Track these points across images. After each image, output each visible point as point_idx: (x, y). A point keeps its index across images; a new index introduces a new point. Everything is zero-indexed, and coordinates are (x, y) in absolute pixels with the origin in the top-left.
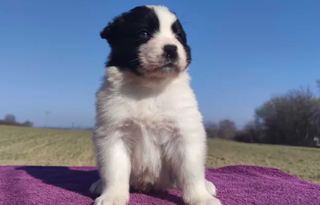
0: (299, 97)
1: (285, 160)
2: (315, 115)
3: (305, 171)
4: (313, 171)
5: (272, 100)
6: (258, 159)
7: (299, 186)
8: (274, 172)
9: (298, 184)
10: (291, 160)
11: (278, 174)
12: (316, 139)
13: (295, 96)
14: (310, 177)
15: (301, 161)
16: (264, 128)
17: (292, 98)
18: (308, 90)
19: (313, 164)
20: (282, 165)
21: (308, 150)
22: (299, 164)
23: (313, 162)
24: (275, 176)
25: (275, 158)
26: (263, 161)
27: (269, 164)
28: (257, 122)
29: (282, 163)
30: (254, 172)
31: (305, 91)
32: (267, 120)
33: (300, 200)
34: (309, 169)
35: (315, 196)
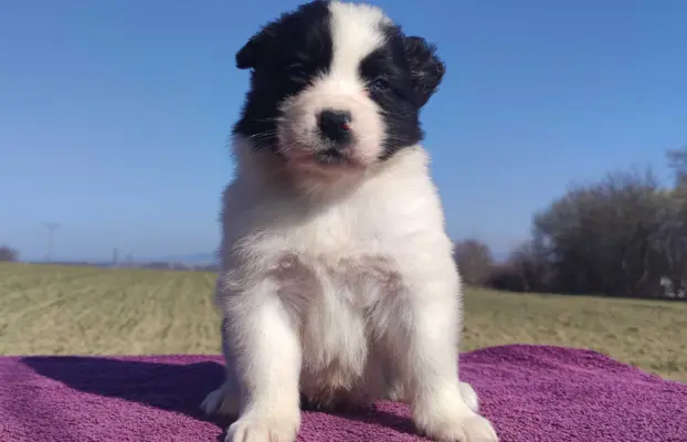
0: (629, 189)
1: (599, 329)
2: (663, 227)
3: (641, 352)
4: (658, 353)
5: (571, 195)
6: (541, 327)
7: (643, 388)
8: (589, 358)
9: (640, 382)
10: (612, 329)
12: (665, 282)
13: (620, 186)
14: (654, 367)
15: (634, 330)
16: (552, 258)
17: (612, 189)
18: (649, 175)
19: (659, 338)
20: (593, 340)
21: (648, 307)
22: (630, 339)
23: (658, 334)
24: (590, 366)
25: (577, 326)
26: (552, 332)
27: (564, 339)
28: (537, 245)
29: (592, 335)
30: (546, 359)
31: (643, 177)
32: (559, 240)
33: (649, 416)
34: (650, 349)
35: (677, 407)
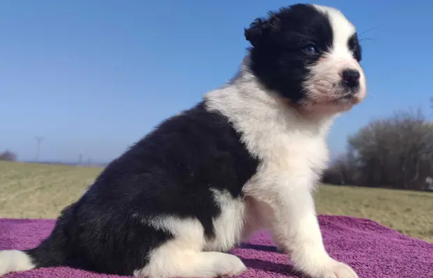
0: (407, 121)
1: (387, 209)
2: (428, 146)
3: (413, 224)
4: (423, 225)
5: (371, 125)
7: (397, 243)
8: (366, 224)
9: (396, 240)
10: (395, 208)
11: (370, 227)
12: (428, 180)
13: (401, 119)
15: (409, 210)
16: (359, 164)
17: (397, 121)
18: (419, 112)
19: (424, 215)
20: (383, 216)
21: (418, 196)
22: (406, 215)
23: (424, 213)
24: (366, 229)
25: (373, 207)
26: (357, 211)
27: (364, 214)
28: (350, 155)
29: (382, 212)
30: (338, 224)
31: (415, 113)
32: (362, 153)
33: (396, 260)
34: (418, 222)
35: (415, 255)
